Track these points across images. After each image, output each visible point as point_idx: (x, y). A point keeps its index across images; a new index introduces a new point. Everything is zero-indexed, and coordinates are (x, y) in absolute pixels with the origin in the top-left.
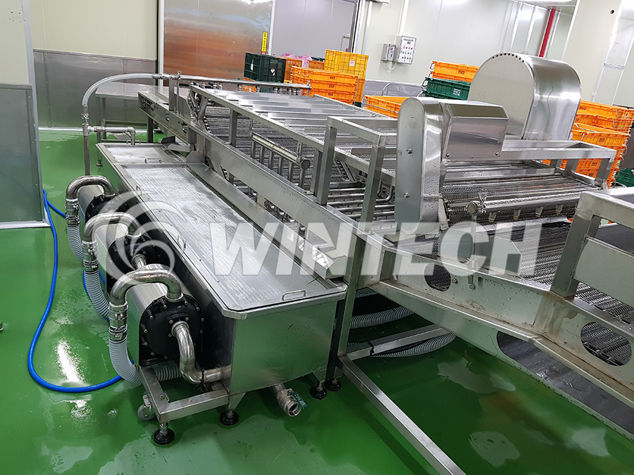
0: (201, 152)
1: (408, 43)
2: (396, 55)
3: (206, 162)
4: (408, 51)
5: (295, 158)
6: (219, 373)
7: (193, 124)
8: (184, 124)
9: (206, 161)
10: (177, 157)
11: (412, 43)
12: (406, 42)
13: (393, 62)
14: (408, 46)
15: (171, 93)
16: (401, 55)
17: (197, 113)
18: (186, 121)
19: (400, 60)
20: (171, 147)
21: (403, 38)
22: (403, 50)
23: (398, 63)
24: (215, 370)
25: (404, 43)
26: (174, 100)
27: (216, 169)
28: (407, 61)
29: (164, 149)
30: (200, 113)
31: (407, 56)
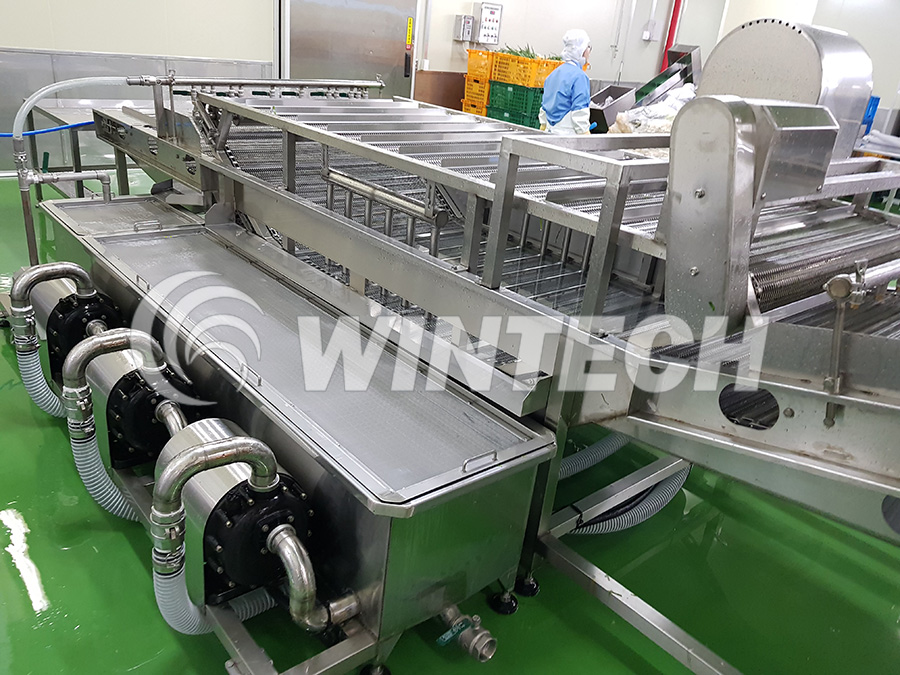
0: (228, 204)
1: (492, 13)
2: (474, 32)
3: (238, 222)
4: (491, 24)
5: (422, 210)
6: (354, 604)
7: (207, 158)
8: (188, 158)
9: (239, 218)
10: (184, 217)
11: (497, 13)
12: (490, 10)
13: (471, 43)
14: (491, 17)
15: (159, 107)
16: (483, 32)
17: (214, 139)
18: (190, 153)
19: (482, 40)
20: (171, 199)
21: (484, 6)
22: (485, 24)
23: (478, 44)
24: (345, 600)
25: (486, 13)
26: (165, 118)
27: (258, 229)
28: (491, 41)
29: (157, 204)
30: (220, 140)
31: (491, 33)
